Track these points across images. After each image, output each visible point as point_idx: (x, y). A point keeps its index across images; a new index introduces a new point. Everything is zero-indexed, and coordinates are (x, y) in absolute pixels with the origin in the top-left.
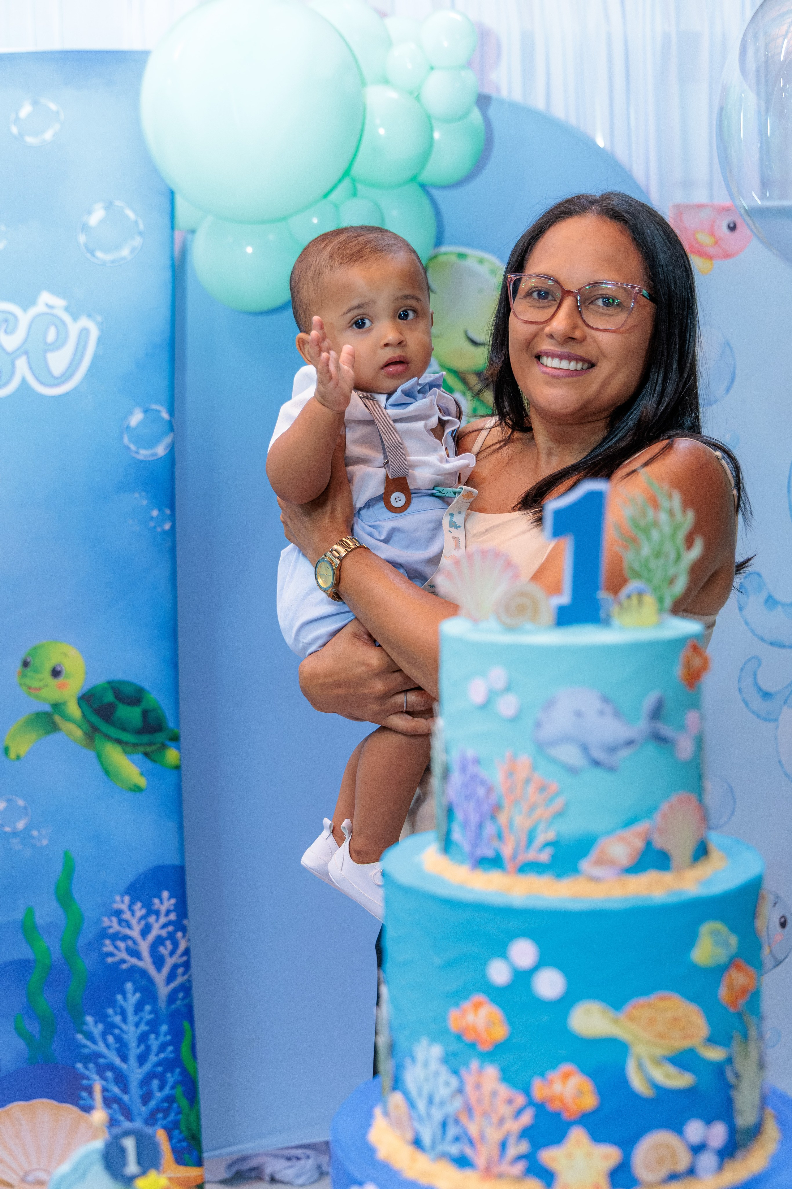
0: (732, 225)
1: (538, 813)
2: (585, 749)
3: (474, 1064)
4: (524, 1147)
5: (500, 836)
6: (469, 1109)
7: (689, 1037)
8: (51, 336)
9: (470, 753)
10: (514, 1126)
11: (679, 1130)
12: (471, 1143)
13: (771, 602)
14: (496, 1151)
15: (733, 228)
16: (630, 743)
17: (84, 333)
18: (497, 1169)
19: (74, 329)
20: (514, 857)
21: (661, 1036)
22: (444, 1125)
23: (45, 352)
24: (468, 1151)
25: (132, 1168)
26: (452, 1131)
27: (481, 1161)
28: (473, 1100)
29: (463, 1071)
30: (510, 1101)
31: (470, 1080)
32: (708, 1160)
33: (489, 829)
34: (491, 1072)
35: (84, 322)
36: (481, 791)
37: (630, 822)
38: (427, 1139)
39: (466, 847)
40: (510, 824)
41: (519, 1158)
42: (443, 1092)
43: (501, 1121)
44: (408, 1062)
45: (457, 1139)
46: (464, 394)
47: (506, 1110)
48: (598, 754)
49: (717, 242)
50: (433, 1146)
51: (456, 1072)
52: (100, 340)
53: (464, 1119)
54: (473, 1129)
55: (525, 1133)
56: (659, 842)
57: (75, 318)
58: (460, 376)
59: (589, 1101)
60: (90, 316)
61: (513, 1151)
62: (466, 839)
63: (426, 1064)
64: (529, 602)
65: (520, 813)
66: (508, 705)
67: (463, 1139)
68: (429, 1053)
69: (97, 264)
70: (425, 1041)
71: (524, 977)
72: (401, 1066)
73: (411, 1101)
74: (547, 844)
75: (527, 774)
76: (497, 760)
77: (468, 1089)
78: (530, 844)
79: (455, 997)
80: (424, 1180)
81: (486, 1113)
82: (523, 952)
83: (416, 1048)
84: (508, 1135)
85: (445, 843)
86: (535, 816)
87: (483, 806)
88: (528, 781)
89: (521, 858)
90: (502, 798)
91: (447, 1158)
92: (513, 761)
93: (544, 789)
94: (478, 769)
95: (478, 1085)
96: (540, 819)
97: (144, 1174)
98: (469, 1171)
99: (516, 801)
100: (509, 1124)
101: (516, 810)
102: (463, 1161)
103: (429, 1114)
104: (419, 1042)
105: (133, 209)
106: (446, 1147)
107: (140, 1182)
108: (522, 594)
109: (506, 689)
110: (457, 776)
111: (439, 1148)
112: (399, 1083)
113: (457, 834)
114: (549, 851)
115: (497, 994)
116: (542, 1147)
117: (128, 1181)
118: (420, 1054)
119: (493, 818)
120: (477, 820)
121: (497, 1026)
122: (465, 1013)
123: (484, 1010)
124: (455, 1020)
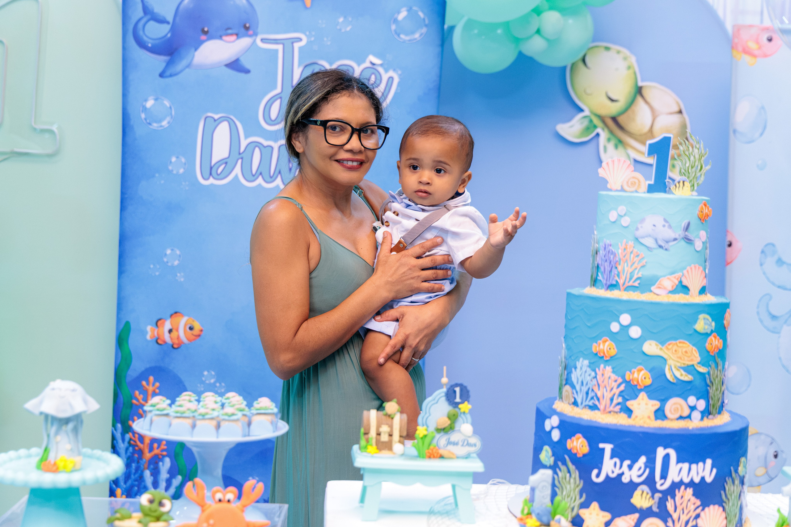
0: (769, 38)
1: (636, 265)
2: (656, 240)
3: (602, 366)
4: (620, 400)
5: (618, 276)
6: (599, 385)
7: (692, 360)
8: (372, 81)
9: (608, 242)
10: (617, 391)
11: (686, 400)
12: (598, 399)
13: (780, 262)
14: (609, 402)
15: (770, 40)
16: (675, 239)
17: (391, 79)
18: (607, 410)
19: (385, 77)
20: (624, 284)
21: (680, 358)
22: (587, 393)
24: (597, 403)
25: (458, 400)
26: (591, 394)
27: (602, 407)
28: (600, 382)
29: (597, 370)
30: (616, 381)
31: (599, 373)
32: (696, 415)
33: (614, 271)
34: (609, 369)
35: (391, 73)
36: (612, 257)
37: (673, 273)
38: (579, 401)
39: (604, 282)
40: (624, 271)
41: (618, 404)
42: (589, 378)
43: (612, 389)
44: (573, 370)
45: (592, 398)
46: (603, 129)
47: (615, 385)
48: (661, 243)
49: (760, 48)
50: (582, 403)
51: (594, 370)
52: (399, 84)
53: (596, 389)
54: (599, 394)
55: (621, 394)
56: (685, 283)
57: (386, 71)
58: (602, 119)
59: (648, 382)
60: (394, 70)
61: (615, 402)
62: (604, 278)
63: (581, 368)
64: (637, 181)
65: (627, 265)
66: (625, 221)
67: (595, 398)
68: (583, 363)
69: (401, 42)
70: (581, 359)
71: (625, 328)
72: (569, 373)
73: (573, 387)
74: (638, 278)
75: (631, 250)
76: (620, 244)
77: (598, 377)
78: (631, 279)
79: (595, 339)
80: (577, 416)
81: (605, 387)
82: (625, 319)
83: (577, 363)
84: (614, 395)
85: (594, 282)
86: (634, 267)
87: (612, 263)
88: (631, 252)
89: (627, 284)
90: (620, 259)
91: (587, 407)
92: (626, 245)
93: (638, 256)
94: (611, 248)
95: (603, 375)
96: (636, 269)
97: (462, 403)
98: (596, 411)
99: (627, 260)
100: (615, 390)
101: (626, 264)
102: (594, 408)
103: (581, 390)
104: (579, 361)
105: (422, 11)
106: (587, 403)
107: (460, 406)
108: (634, 178)
109: (625, 215)
110: (602, 252)
111: (584, 404)
112: (568, 381)
113: (600, 277)
114: (638, 281)
115: (613, 336)
116: (628, 400)
117: (456, 405)
118: (579, 365)
119: (616, 268)
120: (609, 269)
121: (612, 350)
122: (599, 345)
123: (607, 343)
124: (595, 348)
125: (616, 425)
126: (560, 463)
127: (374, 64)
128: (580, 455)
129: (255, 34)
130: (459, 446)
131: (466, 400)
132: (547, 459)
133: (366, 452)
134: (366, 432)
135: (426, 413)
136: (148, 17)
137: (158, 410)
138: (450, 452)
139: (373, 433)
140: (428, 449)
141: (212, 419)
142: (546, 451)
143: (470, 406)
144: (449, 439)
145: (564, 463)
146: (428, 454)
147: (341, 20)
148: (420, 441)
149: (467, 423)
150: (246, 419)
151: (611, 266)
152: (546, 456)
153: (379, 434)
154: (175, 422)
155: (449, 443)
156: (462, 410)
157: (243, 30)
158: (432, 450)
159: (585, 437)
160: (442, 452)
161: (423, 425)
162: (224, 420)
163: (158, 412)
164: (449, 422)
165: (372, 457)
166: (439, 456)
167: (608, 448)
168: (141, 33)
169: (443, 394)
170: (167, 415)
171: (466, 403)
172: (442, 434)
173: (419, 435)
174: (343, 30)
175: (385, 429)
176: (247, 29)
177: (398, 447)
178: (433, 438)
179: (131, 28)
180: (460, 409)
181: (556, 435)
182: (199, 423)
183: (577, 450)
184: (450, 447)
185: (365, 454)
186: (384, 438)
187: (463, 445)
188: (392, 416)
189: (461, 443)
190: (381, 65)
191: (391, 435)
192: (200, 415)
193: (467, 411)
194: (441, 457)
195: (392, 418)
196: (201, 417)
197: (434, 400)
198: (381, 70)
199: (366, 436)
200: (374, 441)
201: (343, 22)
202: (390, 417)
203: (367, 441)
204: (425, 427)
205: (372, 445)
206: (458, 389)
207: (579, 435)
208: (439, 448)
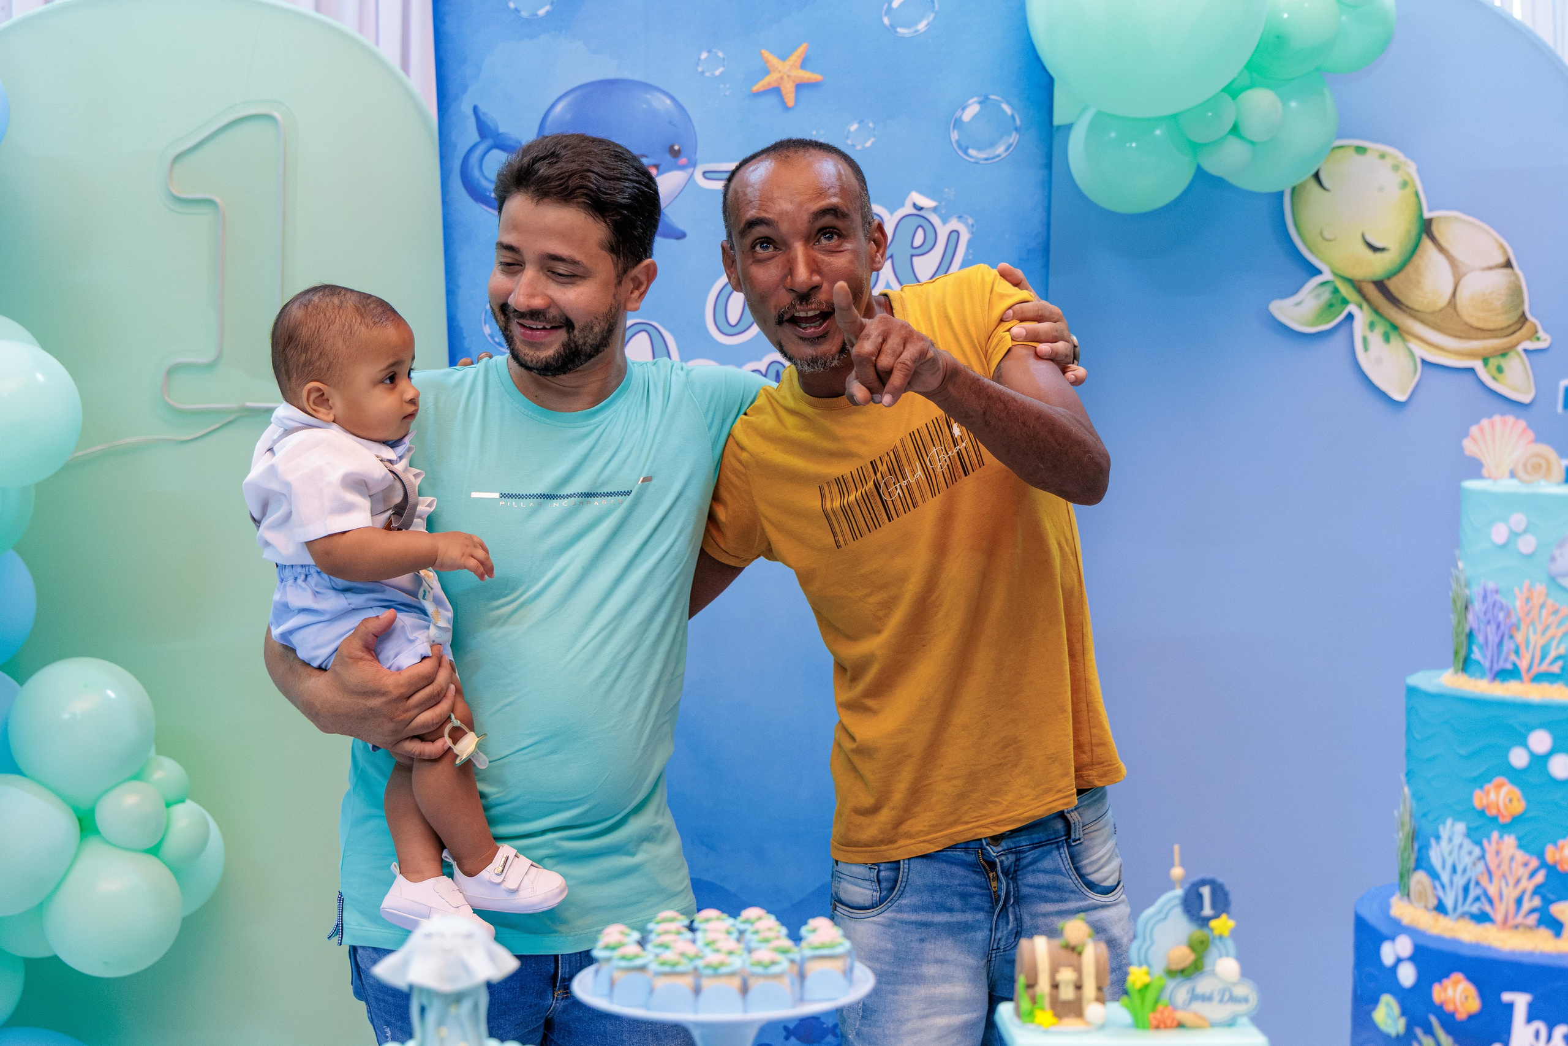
1: (1552, 630)
3: (1495, 835)
4: (1537, 902)
5: (1517, 652)
6: (1490, 873)
8: (918, 241)
9: (1491, 585)
10: (1530, 886)
12: (1491, 901)
14: (1512, 906)
17: (954, 235)
18: (1511, 922)
19: (943, 231)
20: (1529, 669)
22: (1466, 889)
23: (912, 256)
24: (1488, 908)
25: (1207, 911)
26: (1474, 892)
27: (1499, 917)
28: (1493, 867)
29: (1485, 842)
30: (1526, 864)
31: (1491, 850)
33: (1508, 645)
34: (1510, 841)
35: (954, 224)
36: (1501, 616)
38: (1449, 903)
39: (1487, 664)
40: (1527, 642)
41: (1533, 911)
42: (1467, 860)
43: (1518, 881)
44: (1433, 841)
45: (1477, 899)
46: (1359, 305)
47: (1523, 872)
50: (1455, 909)
51: (1479, 843)
52: (970, 243)
53: (1484, 881)
54: (1492, 890)
55: (1537, 891)
57: (945, 220)
58: (1357, 286)
60: (960, 217)
61: (1526, 906)
62: (1485, 657)
63: (1450, 840)
64: (1543, 462)
65: (1535, 632)
66: (1527, 544)
67: (1483, 899)
68: (1453, 831)
69: (970, 162)
70: (1449, 822)
71: (1540, 761)
72: (1425, 847)
73: (1434, 875)
74: (1559, 658)
75: (1542, 600)
76: (1516, 589)
77: (1488, 857)
78: (1543, 658)
79: (1480, 781)
80: (1448, 935)
81: (1504, 876)
82: (1540, 741)
83: (1441, 828)
84: (1523, 892)
85: (1466, 665)
86: (1548, 634)
87: (1502, 627)
88: (1542, 606)
89: (1535, 670)
90: (1519, 620)
91: (1467, 917)
92: (1530, 590)
93: (1556, 612)
94: (1498, 597)
95: (1498, 853)
96: (1553, 638)
97: (1217, 916)
98: (1488, 925)
99: (1532, 623)
100: (1524, 883)
101: (1531, 630)
102: (1482, 918)
103: (1451, 882)
104: (1444, 823)
105: (1009, 103)
106: (1466, 908)
107: (1213, 923)
108: (1537, 455)
109: (1525, 531)
110: (1477, 606)
111: (1460, 910)
112: (1421, 863)
113: (1477, 654)
114: (1560, 663)
115: (1516, 776)
116: (1552, 902)
117: (1204, 922)
118: (1445, 833)
119: (1511, 637)
120: (1497, 640)
121: (1515, 803)
122: (1488, 793)
123: (1504, 790)
124: (1479, 799)
125: (1531, 954)
126: (1419, 1031)
127: (921, 209)
128: (1461, 1015)
129: (693, 164)
130: (1215, 1003)
131: (1223, 911)
132: (1390, 1022)
133: (1032, 1022)
134: (1032, 982)
135: (1144, 940)
136: (489, 142)
137: (623, 958)
138: (1196, 1014)
139: (1044, 986)
140: (1154, 1009)
141: (732, 974)
142: (1388, 1004)
143: (1231, 924)
144: (1193, 990)
145: (1429, 1031)
146: (1155, 1022)
147: (854, 127)
148: (1136, 997)
149: (1227, 955)
150: (795, 969)
151: (1500, 633)
152: (1388, 1015)
153: (1055, 986)
154: (661, 983)
155: (1194, 997)
156: (1217, 932)
157: (668, 157)
158: (1162, 1013)
159: (1470, 979)
160: (1180, 1015)
161: (1140, 965)
162: (753, 975)
163: (623, 964)
164: (1192, 957)
165: (1046, 1032)
166: (1175, 1023)
167: (1521, 1001)
168: (476, 173)
169: (1177, 901)
170: (642, 968)
171: (1224, 917)
172: (1179, 979)
173: (1133, 984)
174: (859, 147)
175: (1066, 975)
176: (676, 154)
177: (1094, 1010)
178: (1162, 989)
179: (456, 165)
180: (1212, 930)
181: (1407, 975)
182: (706, 983)
183: (1455, 1004)
184: (1198, 1007)
185: (1030, 1026)
186: (1067, 993)
187: (1221, 1001)
188: (1079, 949)
189: (1217, 997)
190: (935, 210)
191: (1078, 987)
192: (708, 966)
193: (1226, 933)
194: (1180, 1025)
195: (1080, 954)
196: (709, 972)
197: (1159, 912)
198: (935, 219)
199: (1031, 991)
200: (1046, 1002)
201: (856, 130)
202: (1074, 950)
203: (1034, 1000)
204: (1145, 968)
205: (1043, 1009)
206: (1206, 891)
207: (1458, 976)
208: (1175, 1009)
